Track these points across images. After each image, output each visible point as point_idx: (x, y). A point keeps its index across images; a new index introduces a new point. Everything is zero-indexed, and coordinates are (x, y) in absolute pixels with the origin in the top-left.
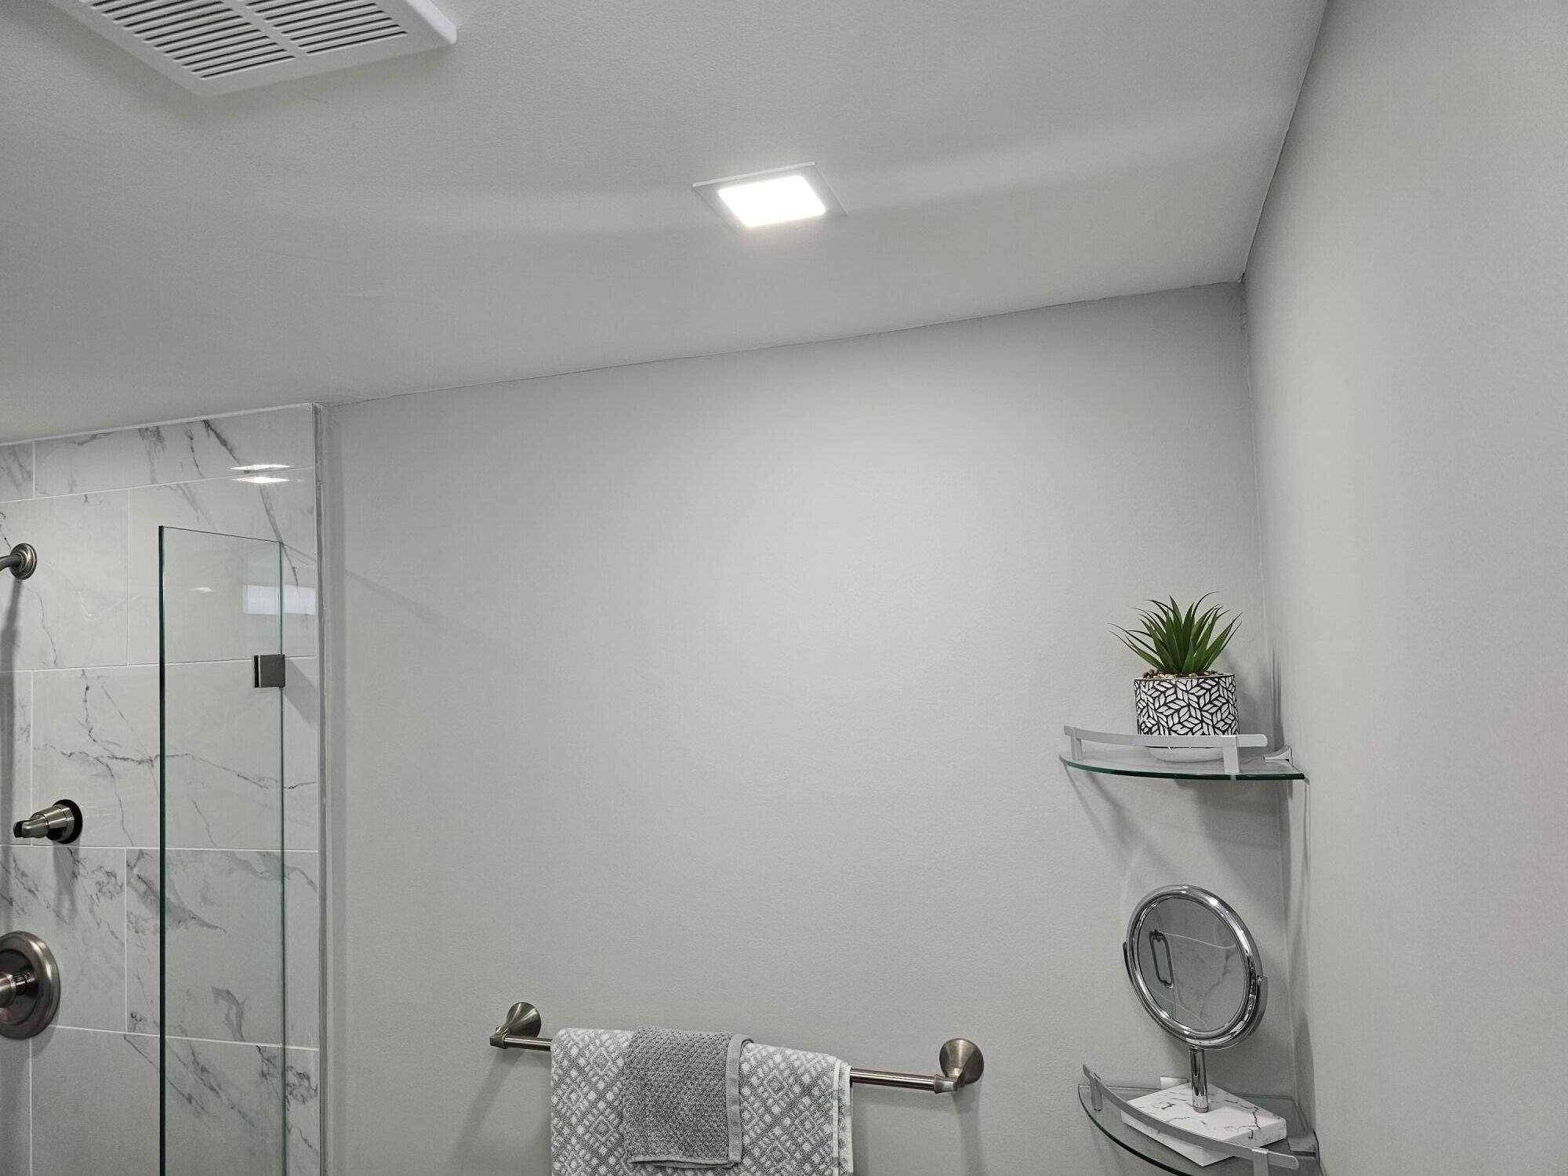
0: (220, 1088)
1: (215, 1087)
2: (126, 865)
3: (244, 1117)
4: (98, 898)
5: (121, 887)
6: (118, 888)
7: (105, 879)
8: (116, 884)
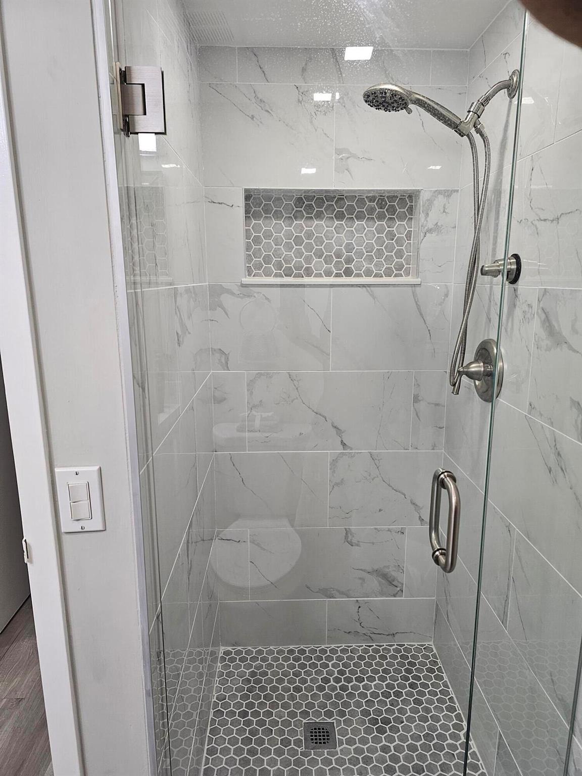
0: (566, 471)
1: (564, 469)
2: (537, 299)
3: (577, 499)
4: (523, 322)
5: (534, 315)
6: (532, 316)
7: (527, 309)
8: (532, 313)
